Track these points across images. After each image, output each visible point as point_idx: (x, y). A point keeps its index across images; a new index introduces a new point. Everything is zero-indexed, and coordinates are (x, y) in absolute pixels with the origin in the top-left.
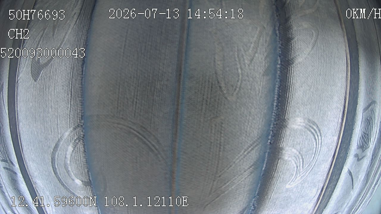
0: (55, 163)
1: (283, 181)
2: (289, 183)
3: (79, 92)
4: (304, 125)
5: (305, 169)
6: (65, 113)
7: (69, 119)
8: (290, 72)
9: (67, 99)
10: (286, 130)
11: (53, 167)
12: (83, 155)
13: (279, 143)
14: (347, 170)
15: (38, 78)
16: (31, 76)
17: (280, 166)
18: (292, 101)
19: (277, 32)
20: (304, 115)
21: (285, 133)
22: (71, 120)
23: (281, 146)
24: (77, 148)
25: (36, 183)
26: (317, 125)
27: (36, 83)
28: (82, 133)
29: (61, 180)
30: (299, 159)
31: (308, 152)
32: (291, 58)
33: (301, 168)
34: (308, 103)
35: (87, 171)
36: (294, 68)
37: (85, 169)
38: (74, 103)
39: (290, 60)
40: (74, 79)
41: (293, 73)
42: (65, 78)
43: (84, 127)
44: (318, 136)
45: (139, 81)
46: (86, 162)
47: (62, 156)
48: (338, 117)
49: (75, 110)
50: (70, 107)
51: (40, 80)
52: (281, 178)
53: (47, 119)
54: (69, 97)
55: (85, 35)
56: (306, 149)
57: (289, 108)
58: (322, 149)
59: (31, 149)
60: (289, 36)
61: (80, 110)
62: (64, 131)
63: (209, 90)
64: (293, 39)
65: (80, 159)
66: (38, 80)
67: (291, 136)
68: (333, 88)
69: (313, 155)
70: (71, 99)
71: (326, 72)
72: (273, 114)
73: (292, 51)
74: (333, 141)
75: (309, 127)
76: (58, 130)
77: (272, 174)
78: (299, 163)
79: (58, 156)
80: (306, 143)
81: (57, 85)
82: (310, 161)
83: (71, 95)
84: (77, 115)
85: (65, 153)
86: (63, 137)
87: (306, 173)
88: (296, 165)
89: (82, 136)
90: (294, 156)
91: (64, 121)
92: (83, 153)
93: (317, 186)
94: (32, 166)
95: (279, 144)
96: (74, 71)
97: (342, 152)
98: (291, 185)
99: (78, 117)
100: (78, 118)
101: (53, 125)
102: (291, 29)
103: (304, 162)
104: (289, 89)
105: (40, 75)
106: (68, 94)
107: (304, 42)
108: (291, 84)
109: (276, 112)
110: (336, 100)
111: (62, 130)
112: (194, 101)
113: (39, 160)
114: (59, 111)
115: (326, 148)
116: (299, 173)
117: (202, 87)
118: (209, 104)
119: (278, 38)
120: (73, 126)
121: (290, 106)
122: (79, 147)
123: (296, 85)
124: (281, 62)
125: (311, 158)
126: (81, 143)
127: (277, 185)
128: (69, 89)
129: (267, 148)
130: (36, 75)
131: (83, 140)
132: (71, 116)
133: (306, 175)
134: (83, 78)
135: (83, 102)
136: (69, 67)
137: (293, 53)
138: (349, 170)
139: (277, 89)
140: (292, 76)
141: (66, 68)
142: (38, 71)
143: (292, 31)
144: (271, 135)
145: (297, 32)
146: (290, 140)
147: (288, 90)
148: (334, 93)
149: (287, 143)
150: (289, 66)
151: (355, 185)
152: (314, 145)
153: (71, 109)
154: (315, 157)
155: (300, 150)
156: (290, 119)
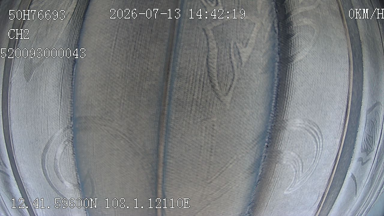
0: (45, 164)
1: (280, 187)
2: (287, 188)
3: (69, 93)
4: (304, 126)
5: (305, 174)
6: (55, 114)
7: (58, 120)
8: (290, 70)
9: (57, 100)
10: (284, 132)
11: (43, 169)
12: (72, 157)
13: (277, 145)
14: (351, 175)
15: (30, 78)
16: (24, 77)
17: (277, 171)
18: (291, 100)
19: (277, 29)
20: (305, 116)
21: (283, 136)
22: (60, 121)
23: (278, 149)
24: (66, 150)
25: (27, 184)
26: (318, 126)
27: (28, 84)
28: (71, 135)
29: (50, 181)
30: (298, 164)
31: (308, 155)
32: (290, 56)
33: (301, 172)
34: (308, 103)
35: (75, 174)
36: (294, 66)
37: (74, 171)
38: (64, 104)
39: (290, 58)
40: (65, 80)
41: (293, 71)
42: (56, 78)
43: (73, 128)
44: (319, 138)
45: (127, 81)
46: (74, 164)
47: (52, 158)
48: (341, 117)
49: (64, 111)
50: (60, 108)
51: (32, 80)
52: (278, 183)
53: (38, 120)
54: (59, 98)
55: (77, 35)
56: (306, 152)
57: (288, 108)
58: (323, 152)
59: (23, 150)
60: (289, 32)
61: (69, 111)
62: (54, 132)
63: (199, 90)
64: (293, 36)
65: (69, 161)
66: (30, 80)
67: (290, 138)
68: (335, 87)
69: (314, 159)
70: (61, 100)
71: (327, 70)
72: (271, 115)
73: (292, 48)
74: (335, 144)
75: (309, 128)
76: (48, 131)
77: (269, 179)
78: (298, 168)
79: (48, 157)
80: (306, 146)
81: (48, 85)
82: (310, 165)
83: (61, 95)
84: (66, 116)
85: (54, 155)
86: (52, 138)
87: (306, 178)
88: (295, 169)
89: (71, 138)
90: (293, 160)
91: (54, 123)
92: (72, 156)
93: (317, 192)
94: (23, 168)
95: (277, 147)
96: (64, 71)
97: (346, 155)
98: (290, 191)
99: (67, 118)
100: (68, 120)
101: (43, 126)
102: (291, 25)
103: (304, 167)
104: (289, 88)
105: (32, 75)
106: (58, 95)
107: (305, 38)
108: (291, 82)
109: (273, 113)
110: (338, 100)
111: (52, 131)
112: (183, 101)
113: (30, 162)
114: (49, 112)
115: (328, 151)
116: (298, 178)
117: (192, 86)
118: (199, 105)
119: (277, 35)
120: (62, 128)
121: (289, 106)
122: (68, 149)
123: (296, 84)
124: (280, 59)
125: (312, 161)
126: (69, 145)
127: (275, 191)
128: (59, 90)
129: (264, 151)
130: (29, 76)
131: (72, 142)
132: (60, 117)
133: (306, 181)
134: (73, 78)
135: (73, 103)
136: (60, 67)
137: (293, 50)
138: (352, 174)
139: (275, 88)
140: (292, 74)
141: (57, 68)
142: (30, 71)
143: (292, 27)
144: (268, 138)
145: (297, 28)
146: (288, 143)
147: (287, 89)
148: (336, 92)
149: (285, 146)
150: (289, 64)
151: (358, 190)
152: (314, 148)
153: (61, 110)
154: (316, 161)
155: (300, 153)
156: (289, 120)
